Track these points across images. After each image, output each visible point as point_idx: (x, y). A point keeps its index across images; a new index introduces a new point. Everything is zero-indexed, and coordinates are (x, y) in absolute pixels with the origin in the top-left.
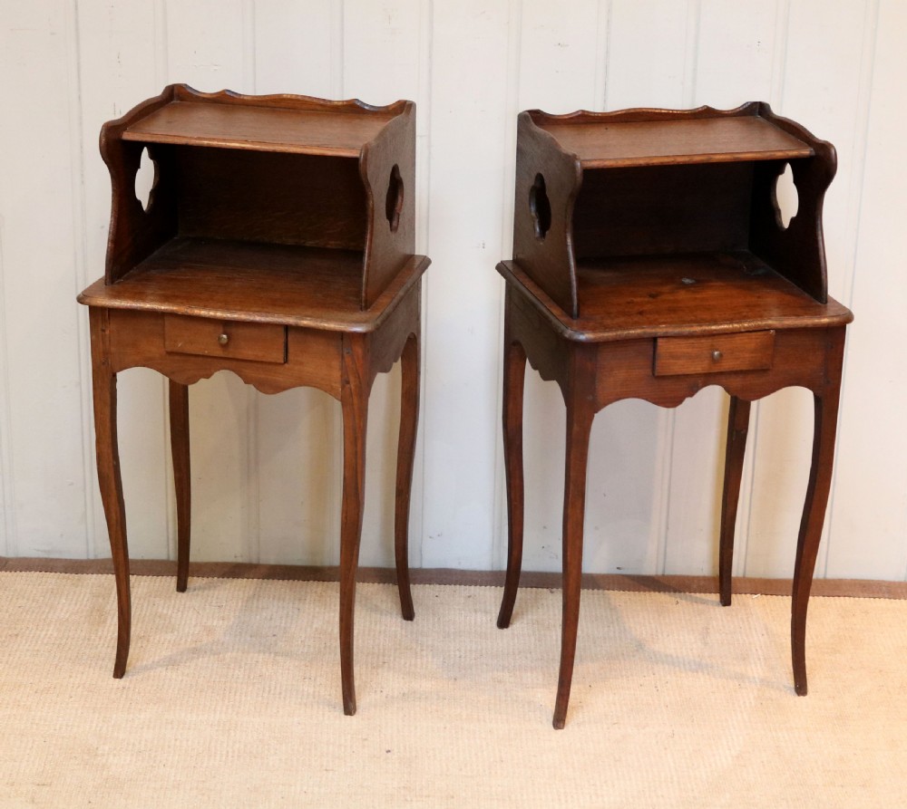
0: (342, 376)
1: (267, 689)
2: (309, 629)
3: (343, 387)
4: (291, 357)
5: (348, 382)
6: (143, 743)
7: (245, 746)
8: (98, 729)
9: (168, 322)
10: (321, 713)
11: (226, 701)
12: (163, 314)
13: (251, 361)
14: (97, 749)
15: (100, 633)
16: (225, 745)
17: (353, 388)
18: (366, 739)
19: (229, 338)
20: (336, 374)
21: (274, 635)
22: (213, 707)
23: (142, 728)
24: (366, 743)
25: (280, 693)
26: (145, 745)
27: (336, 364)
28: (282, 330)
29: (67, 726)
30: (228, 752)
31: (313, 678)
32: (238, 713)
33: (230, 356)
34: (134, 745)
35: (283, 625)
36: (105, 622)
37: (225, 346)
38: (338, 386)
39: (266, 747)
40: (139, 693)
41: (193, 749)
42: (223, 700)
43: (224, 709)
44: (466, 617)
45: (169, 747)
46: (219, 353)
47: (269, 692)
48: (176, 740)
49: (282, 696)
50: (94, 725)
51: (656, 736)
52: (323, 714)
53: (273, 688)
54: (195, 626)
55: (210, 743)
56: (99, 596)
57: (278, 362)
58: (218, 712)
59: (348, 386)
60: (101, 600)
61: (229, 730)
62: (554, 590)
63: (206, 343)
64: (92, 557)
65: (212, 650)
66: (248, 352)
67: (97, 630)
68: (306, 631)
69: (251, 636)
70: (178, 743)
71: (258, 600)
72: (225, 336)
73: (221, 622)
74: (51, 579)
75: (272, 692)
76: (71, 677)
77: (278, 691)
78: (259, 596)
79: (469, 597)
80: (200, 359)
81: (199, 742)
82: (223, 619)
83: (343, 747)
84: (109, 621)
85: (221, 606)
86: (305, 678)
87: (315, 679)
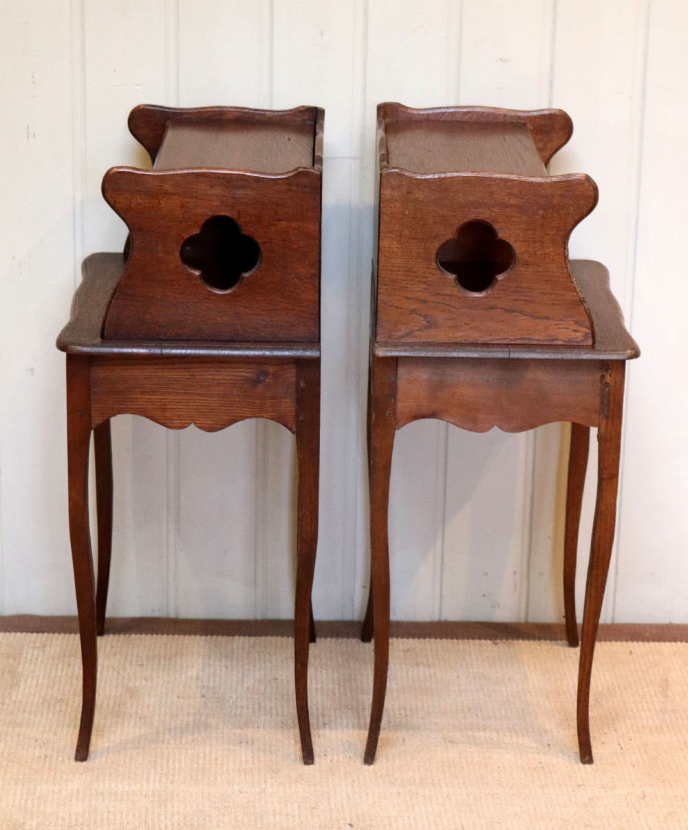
1: (202, 755)
2: (239, 689)
6: (73, 817)
7: (185, 818)
8: (23, 802)
10: (262, 779)
11: (159, 769)
14: (24, 824)
15: (14, 698)
16: (163, 818)
22: (145, 776)
23: (70, 801)
24: (315, 811)
25: (216, 759)
26: (76, 819)
30: (166, 826)
31: (250, 743)
32: (172, 782)
34: (63, 819)
35: (211, 684)
36: (18, 684)
39: (208, 819)
41: (128, 823)
42: (156, 769)
43: (157, 777)
44: (407, 672)
45: (102, 821)
47: (204, 758)
48: (109, 812)
49: (219, 762)
50: (18, 798)
51: (626, 799)
52: (266, 782)
53: (208, 753)
54: (117, 687)
55: (146, 816)
56: (8, 657)
58: (151, 782)
60: (11, 661)
61: (165, 800)
62: (499, 641)
65: (137, 713)
67: (10, 694)
68: (237, 690)
69: (178, 698)
70: (111, 816)
71: (181, 658)
73: (144, 683)
75: (208, 758)
77: (214, 756)
78: (182, 654)
79: (408, 650)
81: (134, 816)
82: (146, 680)
83: (290, 817)
84: (22, 684)
85: (142, 666)
86: (241, 743)
87: (252, 743)
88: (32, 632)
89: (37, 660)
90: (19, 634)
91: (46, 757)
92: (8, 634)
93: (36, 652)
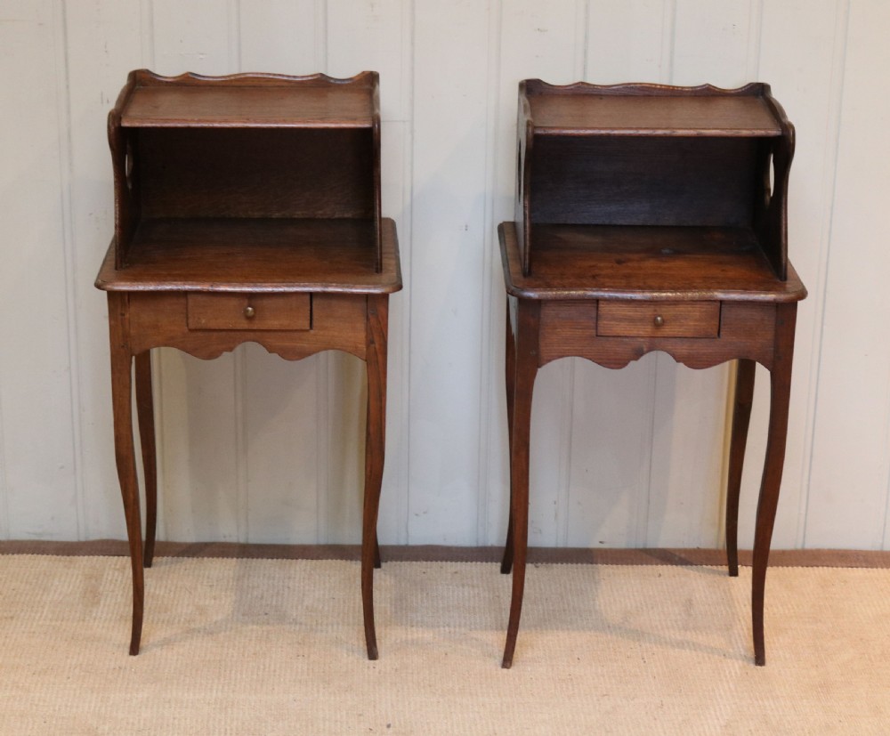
0: (366, 337)
1: (262, 667)
2: (300, 607)
3: (368, 347)
4: (315, 324)
5: (373, 342)
6: (142, 722)
7: (243, 723)
8: (97, 709)
9: (191, 299)
10: (315, 689)
11: (222, 679)
12: (186, 293)
13: (275, 331)
14: (97, 728)
15: (94, 615)
16: (223, 723)
17: (377, 346)
18: (360, 715)
19: (255, 310)
20: (362, 336)
21: (266, 614)
22: (209, 686)
23: (140, 708)
24: (362, 718)
25: (275, 671)
26: (144, 724)
27: (361, 326)
28: (308, 297)
29: (66, 706)
30: (226, 730)
31: (306, 656)
32: (234, 691)
33: (255, 328)
34: (133, 724)
35: (274, 603)
36: (98, 603)
37: (250, 319)
38: (363, 347)
39: (263, 724)
40: (135, 673)
41: (192, 728)
42: (219, 679)
43: (221, 687)
44: (453, 592)
45: (168, 725)
46: (244, 324)
47: (264, 669)
48: (174, 718)
49: (277, 673)
50: (93, 705)
51: (646, 707)
52: (318, 691)
53: (267, 666)
54: (188, 605)
55: (208, 721)
56: (90, 578)
57: (303, 328)
58: (215, 691)
59: (373, 345)
60: (93, 581)
61: (226, 708)
62: (539, 564)
63: (229, 317)
64: (82, 539)
65: (205, 629)
66: (273, 323)
67: (91, 611)
68: (297, 609)
69: (243, 615)
70: (176, 722)
71: (248, 579)
72: (250, 309)
73: (213, 601)
74: (43, 562)
75: (267, 670)
76: (67, 657)
77: (272, 668)
78: (249, 575)
79: (456, 573)
80: (224, 333)
81: (197, 721)
82: (215, 599)
83: (339, 723)
85: (212, 586)
86: (298, 656)
87: (309, 656)
88: (114, 555)
89: (117, 581)
91: (120, 668)
93: (116, 573)
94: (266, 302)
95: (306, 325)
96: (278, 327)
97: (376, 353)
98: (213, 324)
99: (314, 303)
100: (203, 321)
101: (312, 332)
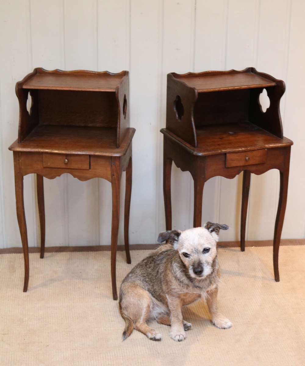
0: (111, 173)
1: (82, 292)
3: (112, 177)
4: (91, 167)
5: (113, 175)
8: (22, 311)
9: (44, 156)
11: (68, 298)
12: (42, 153)
13: (76, 169)
17: (115, 177)
19: (68, 161)
20: (109, 172)
21: (81, 273)
23: (38, 310)
25: (88, 294)
27: (109, 168)
28: (88, 157)
31: (99, 288)
33: (68, 167)
35: (83, 268)
37: (66, 164)
38: (110, 177)
40: (34, 297)
43: (68, 301)
45: (50, 316)
46: (64, 166)
47: (83, 294)
50: (20, 310)
57: (87, 169)
59: (114, 176)
61: (71, 309)
63: (59, 163)
66: (75, 166)
69: (72, 273)
72: (66, 160)
73: (60, 269)
76: (7, 293)
80: (57, 169)
84: (17, 271)
85: (58, 263)
86: (96, 288)
87: (100, 288)
89: (21, 263)
90: (14, 254)
91: (28, 296)
92: (10, 254)
93: (20, 260)
94: (72, 158)
95: (88, 167)
96: (77, 168)
97: (115, 179)
98: (53, 166)
99: (91, 159)
100: (49, 164)
101: (90, 170)
